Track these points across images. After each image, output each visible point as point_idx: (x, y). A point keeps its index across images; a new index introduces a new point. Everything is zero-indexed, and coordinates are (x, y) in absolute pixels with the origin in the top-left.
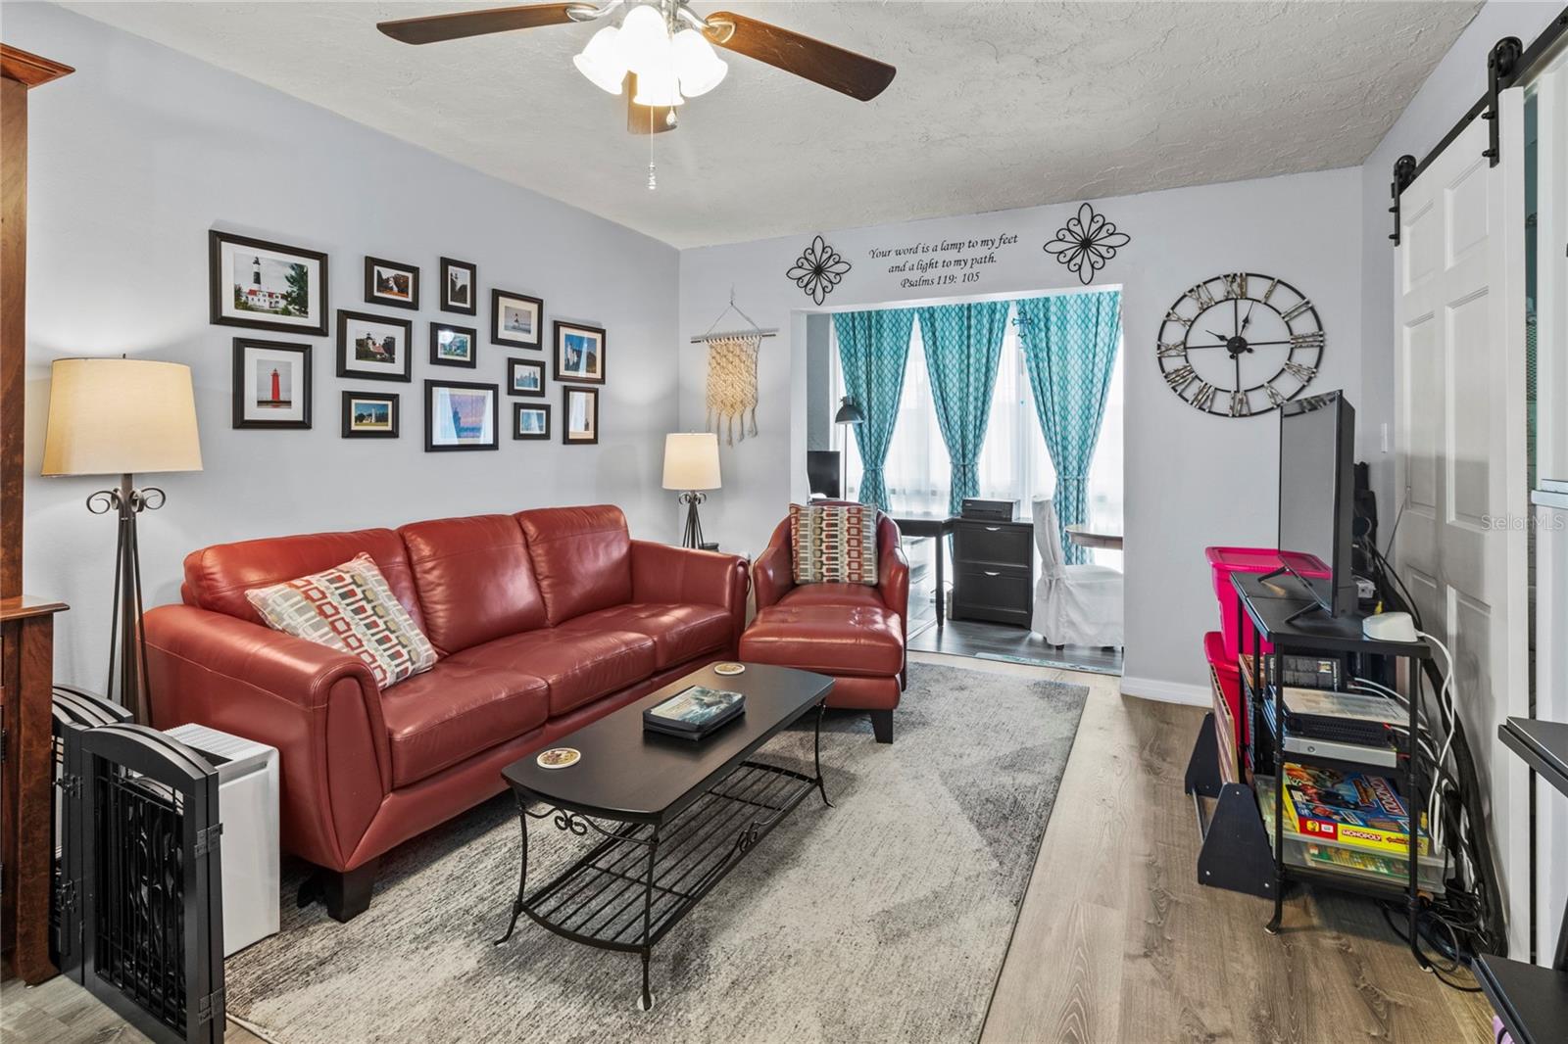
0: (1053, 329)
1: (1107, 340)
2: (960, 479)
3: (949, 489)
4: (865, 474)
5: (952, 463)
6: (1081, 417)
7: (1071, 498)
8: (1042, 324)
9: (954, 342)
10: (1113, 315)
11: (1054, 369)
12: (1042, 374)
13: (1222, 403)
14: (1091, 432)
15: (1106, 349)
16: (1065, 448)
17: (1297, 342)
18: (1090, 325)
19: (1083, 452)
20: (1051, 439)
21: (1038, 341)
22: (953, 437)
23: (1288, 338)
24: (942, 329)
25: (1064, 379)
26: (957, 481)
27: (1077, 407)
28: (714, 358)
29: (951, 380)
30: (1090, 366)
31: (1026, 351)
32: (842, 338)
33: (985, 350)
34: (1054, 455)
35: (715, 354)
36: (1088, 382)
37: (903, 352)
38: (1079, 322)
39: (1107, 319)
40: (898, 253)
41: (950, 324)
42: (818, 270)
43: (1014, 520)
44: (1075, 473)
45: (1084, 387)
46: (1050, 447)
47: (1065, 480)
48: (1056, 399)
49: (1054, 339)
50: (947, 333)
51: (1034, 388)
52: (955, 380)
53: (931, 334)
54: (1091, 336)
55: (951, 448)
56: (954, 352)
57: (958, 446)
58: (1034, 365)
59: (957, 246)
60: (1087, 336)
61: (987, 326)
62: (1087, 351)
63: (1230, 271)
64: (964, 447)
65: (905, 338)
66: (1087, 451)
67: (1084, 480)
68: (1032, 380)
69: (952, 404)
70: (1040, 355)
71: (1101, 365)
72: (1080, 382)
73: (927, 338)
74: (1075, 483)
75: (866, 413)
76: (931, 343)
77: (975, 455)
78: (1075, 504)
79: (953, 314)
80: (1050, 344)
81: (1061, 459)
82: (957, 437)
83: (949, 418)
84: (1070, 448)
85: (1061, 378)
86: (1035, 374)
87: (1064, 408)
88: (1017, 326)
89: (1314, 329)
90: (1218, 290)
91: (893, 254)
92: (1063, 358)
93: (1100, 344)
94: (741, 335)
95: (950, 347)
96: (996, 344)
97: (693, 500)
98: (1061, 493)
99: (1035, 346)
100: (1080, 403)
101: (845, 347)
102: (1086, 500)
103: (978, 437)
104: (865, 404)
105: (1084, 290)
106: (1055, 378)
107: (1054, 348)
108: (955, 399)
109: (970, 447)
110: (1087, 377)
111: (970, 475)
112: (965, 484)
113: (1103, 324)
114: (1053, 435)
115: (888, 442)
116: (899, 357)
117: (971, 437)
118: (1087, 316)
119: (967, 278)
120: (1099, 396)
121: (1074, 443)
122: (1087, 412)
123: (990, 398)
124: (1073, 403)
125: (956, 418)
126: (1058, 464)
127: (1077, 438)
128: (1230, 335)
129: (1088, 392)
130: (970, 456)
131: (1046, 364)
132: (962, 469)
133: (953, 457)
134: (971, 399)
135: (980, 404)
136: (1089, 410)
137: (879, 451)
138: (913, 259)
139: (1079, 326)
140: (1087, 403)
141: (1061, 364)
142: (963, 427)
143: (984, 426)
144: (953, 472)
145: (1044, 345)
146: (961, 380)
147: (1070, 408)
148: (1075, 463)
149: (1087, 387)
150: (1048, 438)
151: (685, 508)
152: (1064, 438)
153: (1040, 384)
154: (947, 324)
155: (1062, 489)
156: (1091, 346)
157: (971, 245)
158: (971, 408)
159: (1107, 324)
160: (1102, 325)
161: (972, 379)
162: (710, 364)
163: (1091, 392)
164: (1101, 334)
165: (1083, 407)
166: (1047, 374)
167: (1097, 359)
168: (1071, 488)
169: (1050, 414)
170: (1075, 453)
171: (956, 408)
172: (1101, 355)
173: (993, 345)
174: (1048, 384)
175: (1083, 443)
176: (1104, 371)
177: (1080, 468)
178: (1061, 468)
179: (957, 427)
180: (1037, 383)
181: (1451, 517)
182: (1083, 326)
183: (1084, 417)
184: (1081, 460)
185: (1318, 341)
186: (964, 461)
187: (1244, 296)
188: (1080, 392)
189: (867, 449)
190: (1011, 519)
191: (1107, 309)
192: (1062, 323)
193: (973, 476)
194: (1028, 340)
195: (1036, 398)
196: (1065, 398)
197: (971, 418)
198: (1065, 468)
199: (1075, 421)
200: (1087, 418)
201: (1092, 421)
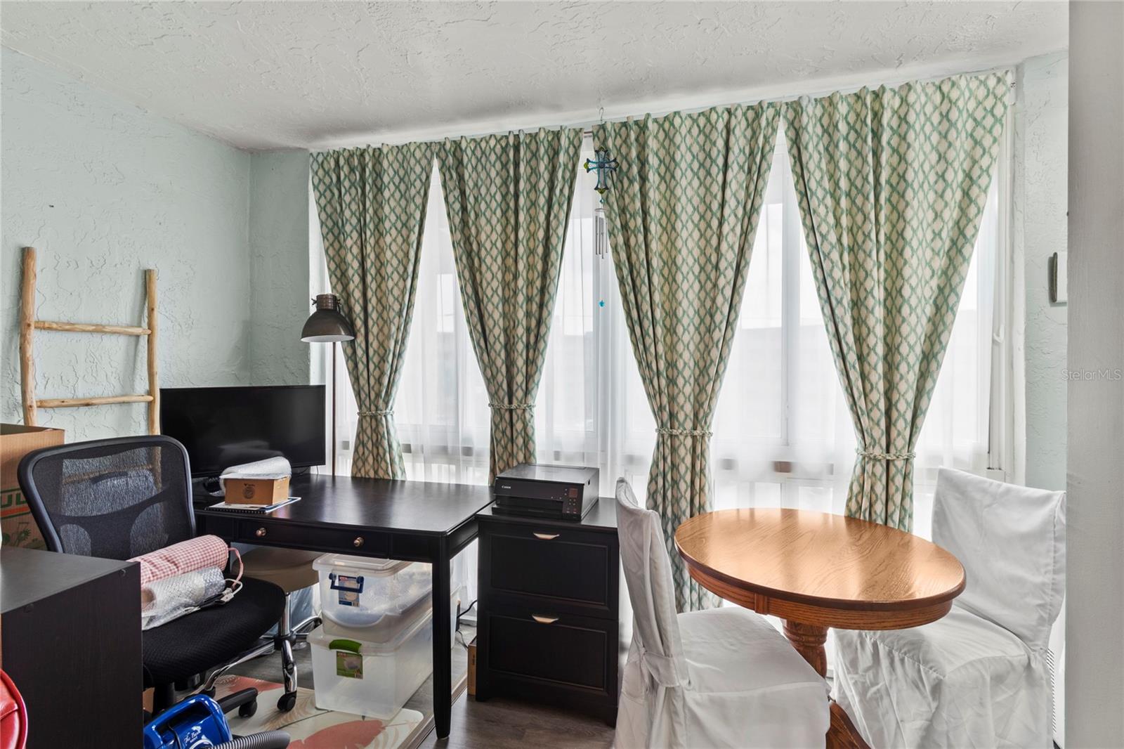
0: (653, 177)
1: (742, 195)
2: (504, 432)
3: (488, 446)
4: (360, 422)
5: (491, 405)
6: (697, 329)
7: (682, 469)
8: (635, 169)
9: (494, 205)
10: (751, 153)
11: (654, 246)
12: (634, 257)
14: (715, 354)
15: (740, 212)
16: (672, 381)
18: (714, 170)
19: (702, 389)
20: (649, 366)
21: (627, 200)
24: (476, 185)
25: (671, 264)
26: (499, 435)
27: (691, 312)
29: (489, 268)
30: (714, 241)
31: (609, 217)
32: (323, 202)
33: (542, 218)
36: (710, 267)
38: (696, 165)
39: (742, 159)
41: (488, 175)
44: (689, 425)
45: (703, 277)
47: (671, 436)
48: (657, 297)
49: (653, 195)
50: (483, 191)
52: (495, 268)
54: (716, 189)
55: (490, 380)
56: (494, 221)
58: (621, 240)
60: (708, 189)
61: (546, 176)
62: (709, 215)
64: (510, 379)
65: (419, 200)
66: (709, 388)
67: (703, 436)
68: (619, 267)
69: (490, 307)
70: (632, 224)
72: (697, 269)
73: (451, 199)
74: (689, 442)
75: (359, 323)
77: (527, 392)
78: (688, 478)
79: (493, 158)
80: (648, 203)
81: (665, 400)
82: (499, 362)
83: (487, 332)
84: (680, 381)
85: (665, 263)
86: (623, 256)
87: (672, 314)
88: (594, 173)
92: (670, 229)
93: (731, 203)
95: (488, 214)
96: (560, 206)
98: (665, 459)
99: (623, 210)
100: (696, 304)
101: (329, 216)
102: (707, 472)
103: (532, 364)
104: (358, 309)
106: (655, 262)
107: (654, 211)
108: (496, 299)
109: (520, 379)
110: (709, 260)
111: (519, 426)
112: (512, 440)
113: (736, 167)
114: (652, 359)
115: (394, 370)
117: (520, 362)
118: (709, 155)
120: (728, 292)
121: (687, 373)
122: (708, 319)
123: (551, 298)
124: (685, 303)
125: (497, 331)
126: (661, 408)
127: (692, 364)
129: (709, 285)
130: (520, 394)
131: (641, 238)
132: (507, 416)
133: (493, 395)
134: (521, 298)
135: (535, 307)
136: (712, 317)
137: (380, 384)
139: (696, 174)
140: (708, 304)
141: (665, 238)
142: (509, 347)
143: (541, 345)
144: (493, 421)
145: (638, 204)
146: (505, 269)
147: (680, 313)
148: (688, 408)
149: (708, 278)
150: (643, 364)
152: (671, 365)
153: (631, 272)
154: (483, 175)
155: (667, 451)
156: (715, 206)
158: (521, 314)
159: (741, 167)
163: (715, 285)
165: (702, 312)
166: (642, 256)
167: (726, 228)
168: (682, 451)
169: (647, 323)
170: (688, 390)
171: (496, 315)
172: (732, 220)
173: (556, 207)
174: (643, 272)
175: (701, 372)
176: (736, 248)
177: (696, 415)
178: (666, 416)
179: (498, 347)
180: (626, 272)
182: (702, 173)
183: (702, 329)
186: (510, 402)
188: (697, 286)
189: (363, 382)
190: (579, 519)
191: (742, 142)
192: (667, 168)
193: (525, 428)
194: (612, 199)
195: (625, 296)
196: (672, 296)
197: (520, 331)
198: (672, 416)
199: (688, 336)
200: (709, 330)
201: (717, 335)
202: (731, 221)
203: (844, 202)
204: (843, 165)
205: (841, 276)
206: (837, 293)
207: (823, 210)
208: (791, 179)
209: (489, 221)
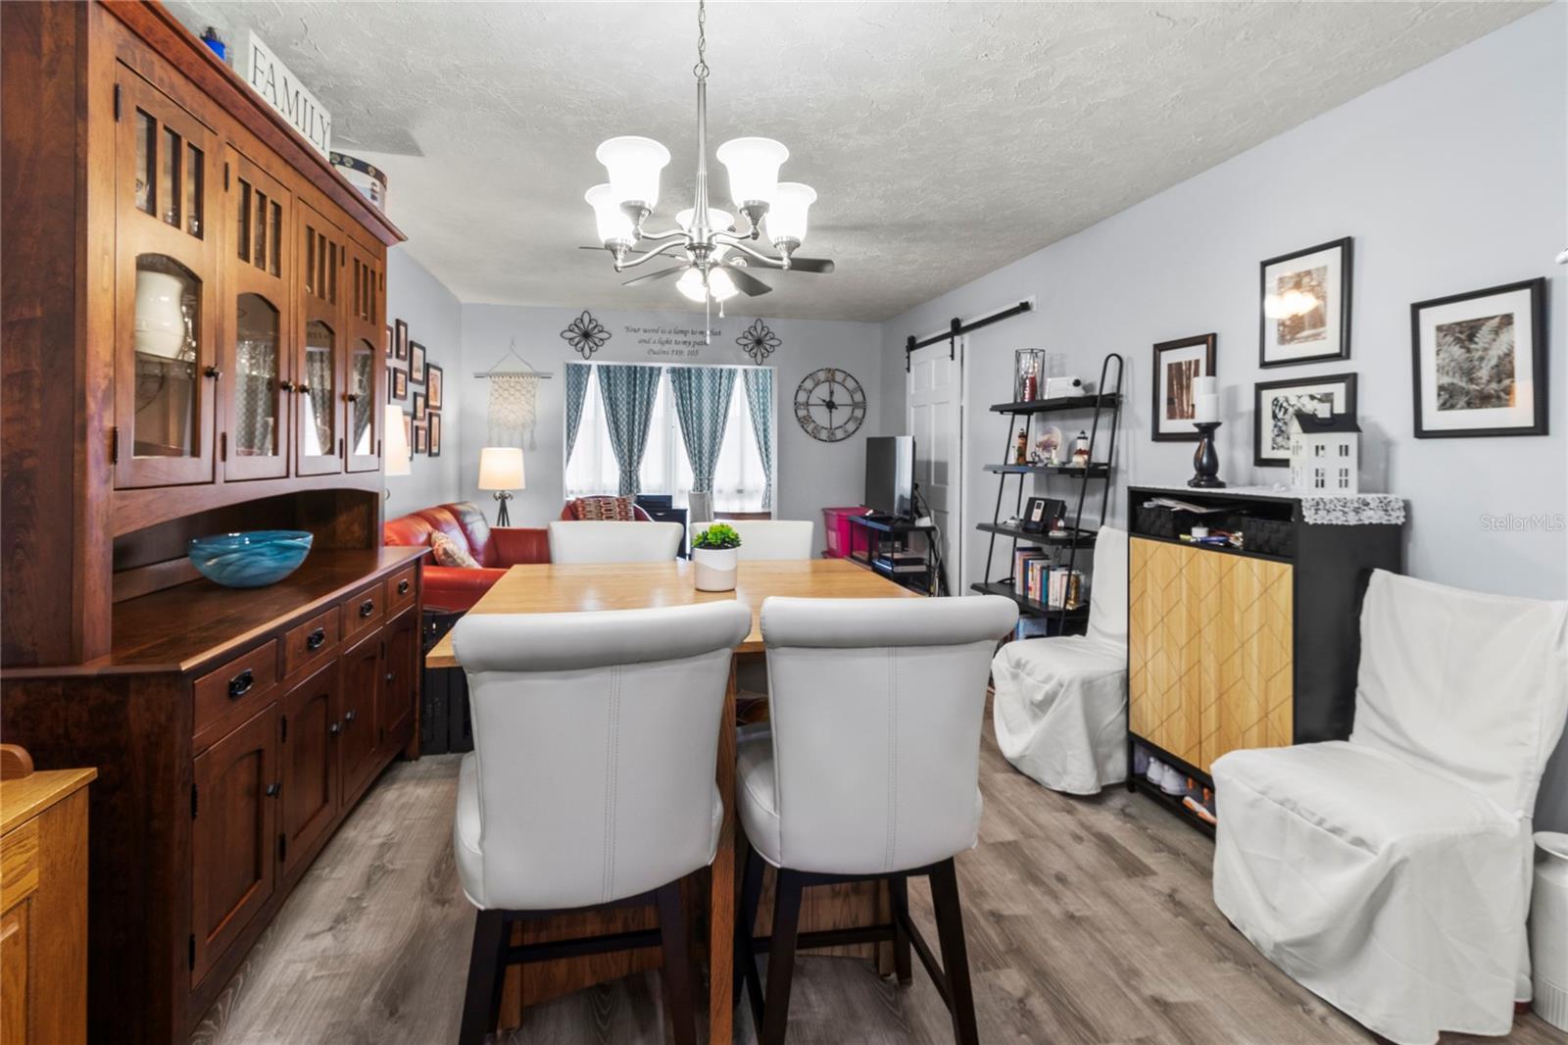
1: (726, 388)
2: (626, 478)
5: (620, 469)
6: (710, 438)
9: (623, 382)
11: (693, 405)
12: (685, 407)
13: (824, 435)
14: (716, 447)
15: (725, 394)
16: (700, 459)
17: (855, 405)
19: (712, 461)
20: (691, 450)
21: (682, 383)
22: (623, 450)
23: (851, 402)
24: (614, 376)
25: (700, 412)
26: (624, 481)
27: (708, 431)
28: (496, 390)
29: (621, 409)
30: (716, 405)
33: (646, 389)
34: (693, 463)
35: (496, 387)
36: (715, 416)
37: (583, 386)
40: (645, 331)
41: (621, 374)
42: (586, 335)
43: (674, 507)
44: (707, 475)
45: (712, 418)
46: (691, 458)
47: (701, 480)
48: (695, 425)
49: (693, 385)
50: (618, 375)
51: (680, 417)
52: (624, 409)
53: (605, 374)
54: (717, 385)
55: (621, 458)
57: (626, 457)
58: (680, 401)
59: (684, 332)
60: (714, 385)
61: (648, 377)
62: (714, 394)
63: (829, 367)
64: (630, 457)
66: (714, 460)
67: (712, 479)
68: (679, 410)
70: (684, 395)
71: (723, 404)
72: (710, 415)
73: (603, 377)
74: (707, 481)
76: (606, 381)
77: (638, 463)
80: (691, 388)
81: (697, 465)
82: (626, 450)
84: (703, 458)
85: (698, 411)
86: (681, 408)
87: (700, 432)
88: (669, 378)
89: (862, 399)
90: (822, 376)
91: (641, 331)
92: (699, 398)
93: (723, 391)
94: (523, 375)
97: (503, 498)
99: (681, 389)
100: (709, 428)
102: (713, 492)
103: (641, 451)
105: (758, 367)
106: (694, 411)
107: (693, 391)
108: (624, 424)
109: (635, 458)
110: (714, 412)
111: (634, 477)
112: (630, 481)
116: (580, 390)
117: (635, 450)
119: (691, 353)
121: (706, 455)
122: (714, 434)
123: (649, 422)
124: (705, 428)
125: (624, 436)
126: (696, 469)
127: (708, 451)
128: (828, 400)
130: (635, 464)
131: (688, 401)
132: (628, 473)
133: (622, 465)
138: (655, 337)
140: (714, 428)
141: (697, 402)
142: (630, 445)
143: (644, 443)
144: (621, 475)
145: (687, 388)
146: (629, 409)
147: (703, 431)
148: (707, 468)
151: (498, 503)
152: (700, 452)
153: (684, 414)
155: (698, 485)
156: (717, 391)
157: (693, 333)
158: (636, 430)
160: (724, 377)
161: (637, 409)
162: (492, 395)
163: (716, 421)
164: (723, 385)
165: (712, 431)
166: (689, 408)
168: (703, 484)
169: (691, 435)
170: (706, 461)
171: (624, 430)
174: (689, 415)
177: (709, 470)
178: (698, 472)
179: (625, 444)
180: (682, 413)
181: (933, 483)
184: (710, 467)
185: (863, 405)
186: (630, 468)
187: (834, 380)
188: (710, 421)
193: (637, 478)
194: (676, 385)
195: (681, 423)
196: (700, 425)
197: (636, 437)
198: (701, 472)
199: (706, 441)
200: (715, 439)
201: (717, 440)
202: (722, 398)
203: (761, 394)
204: (760, 381)
205: (760, 420)
206: (758, 426)
207: (754, 395)
208: (744, 384)
209: (621, 389)
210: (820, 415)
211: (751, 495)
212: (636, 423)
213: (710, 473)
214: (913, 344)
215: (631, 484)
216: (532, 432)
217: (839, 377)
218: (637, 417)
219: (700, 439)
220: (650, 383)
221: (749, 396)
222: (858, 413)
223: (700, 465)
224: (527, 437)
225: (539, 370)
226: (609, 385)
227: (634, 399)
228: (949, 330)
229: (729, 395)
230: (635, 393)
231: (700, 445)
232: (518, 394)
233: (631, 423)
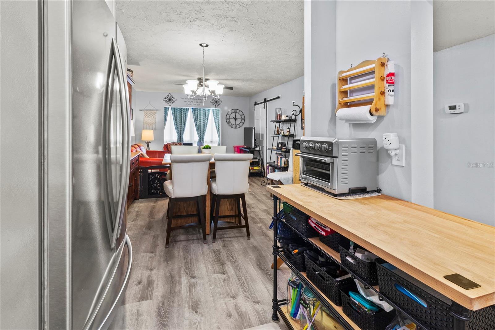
13: (234, 126)
17: (242, 119)
23: (241, 118)
28: (145, 114)
34: (198, 134)
37: (168, 112)
40: (186, 99)
42: (170, 100)
46: (198, 132)
51: (195, 121)
57: (179, 132)
63: (235, 108)
71: (207, 118)
76: (173, 111)
89: (244, 117)
90: (233, 111)
94: (153, 110)
97: (148, 143)
105: (216, 108)
119: (198, 105)
128: (235, 117)
138: (189, 100)
157: (199, 99)
164: (207, 112)
181: (260, 139)
184: (203, 135)
185: (244, 119)
187: (236, 112)
210: (233, 121)
211: (215, 143)
212: (182, 123)
213: (203, 137)
214: (256, 104)
215: (181, 140)
216: (155, 125)
217: (238, 111)
218: (182, 121)
219: (200, 127)
220: (186, 112)
221: (214, 116)
222: (243, 121)
223: (200, 135)
224: (154, 126)
225: (157, 109)
226: (175, 112)
227: (182, 116)
228: (263, 101)
229: (208, 115)
230: (182, 114)
231: (200, 129)
232: (151, 115)
233: (181, 123)
